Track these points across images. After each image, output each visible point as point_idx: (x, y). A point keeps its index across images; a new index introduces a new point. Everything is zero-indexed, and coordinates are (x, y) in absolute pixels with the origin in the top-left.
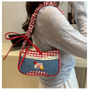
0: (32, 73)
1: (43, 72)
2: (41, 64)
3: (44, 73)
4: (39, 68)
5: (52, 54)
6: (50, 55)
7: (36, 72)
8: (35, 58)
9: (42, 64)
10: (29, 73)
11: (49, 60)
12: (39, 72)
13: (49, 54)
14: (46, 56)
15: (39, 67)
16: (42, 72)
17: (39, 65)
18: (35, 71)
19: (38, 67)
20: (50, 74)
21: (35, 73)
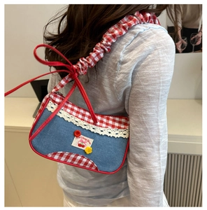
0: (62, 155)
1: (89, 160)
2: (88, 141)
3: (90, 163)
4: (81, 148)
5: (117, 124)
6: (113, 126)
7: (73, 156)
8: (81, 124)
9: (91, 141)
10: (55, 154)
11: (109, 135)
12: (79, 158)
13: (111, 122)
14: (104, 125)
15: (83, 146)
16: (85, 160)
17: (84, 140)
18: (71, 154)
19: (80, 145)
20: (101, 168)
21: (68, 157)
